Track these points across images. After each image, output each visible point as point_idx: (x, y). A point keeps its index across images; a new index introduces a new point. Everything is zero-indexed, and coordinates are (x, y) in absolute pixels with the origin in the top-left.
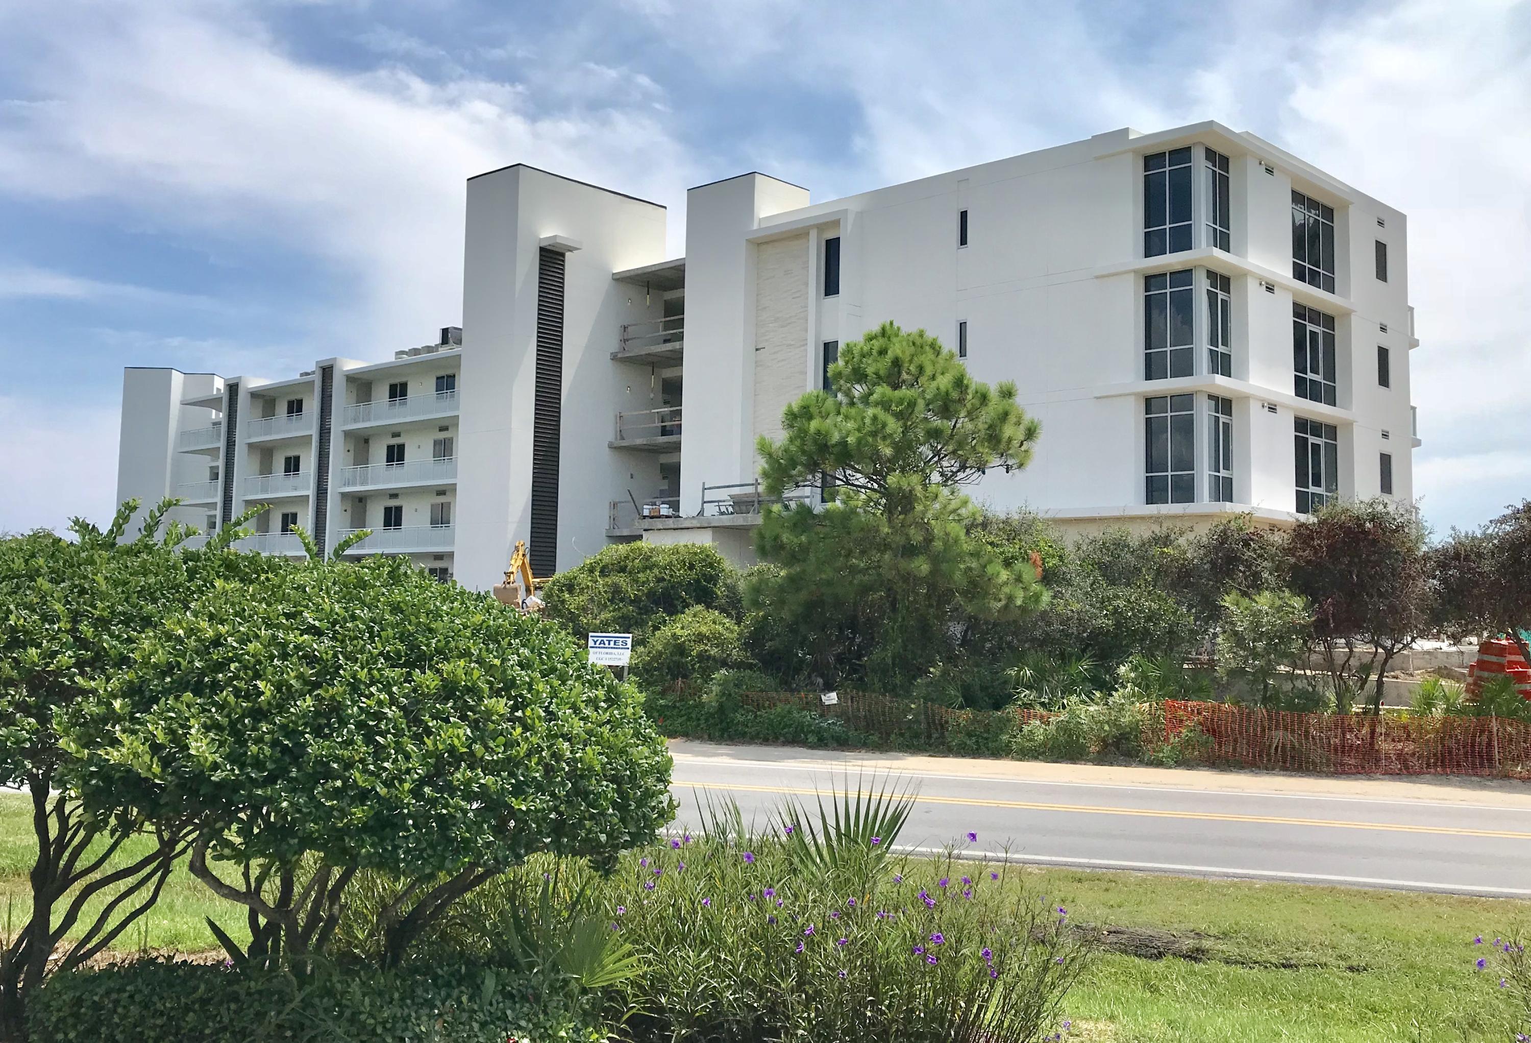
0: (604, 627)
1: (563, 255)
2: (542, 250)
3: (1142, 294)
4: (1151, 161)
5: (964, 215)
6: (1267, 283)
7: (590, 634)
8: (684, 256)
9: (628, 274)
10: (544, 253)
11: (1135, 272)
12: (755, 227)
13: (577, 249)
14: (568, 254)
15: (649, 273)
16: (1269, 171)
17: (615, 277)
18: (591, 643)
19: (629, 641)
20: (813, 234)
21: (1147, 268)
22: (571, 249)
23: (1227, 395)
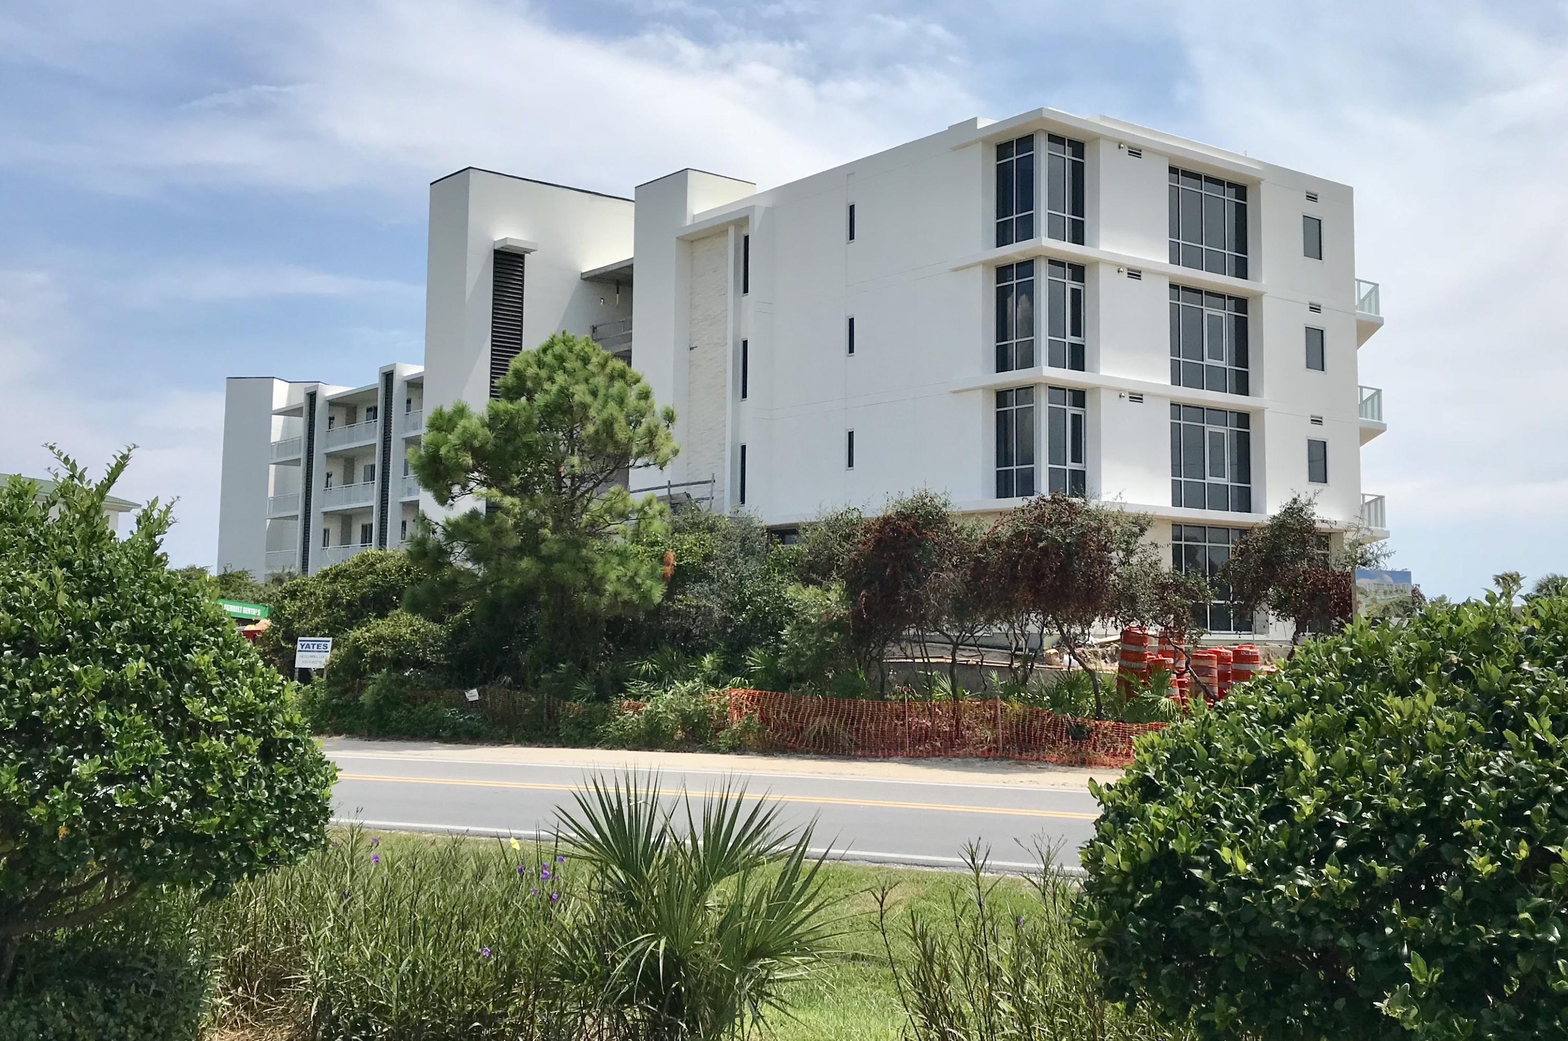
0: (313, 632)
1: (522, 257)
2: (497, 252)
3: (993, 286)
4: (1003, 149)
5: (852, 208)
6: (1128, 269)
7: (300, 638)
8: (632, 256)
9: (593, 274)
10: (499, 256)
11: (985, 264)
12: (689, 222)
13: (534, 251)
14: (527, 255)
15: (611, 272)
16: (1135, 153)
17: (585, 276)
18: (299, 647)
19: (330, 645)
20: (731, 230)
21: (997, 259)
22: (529, 251)
23: (1080, 387)
